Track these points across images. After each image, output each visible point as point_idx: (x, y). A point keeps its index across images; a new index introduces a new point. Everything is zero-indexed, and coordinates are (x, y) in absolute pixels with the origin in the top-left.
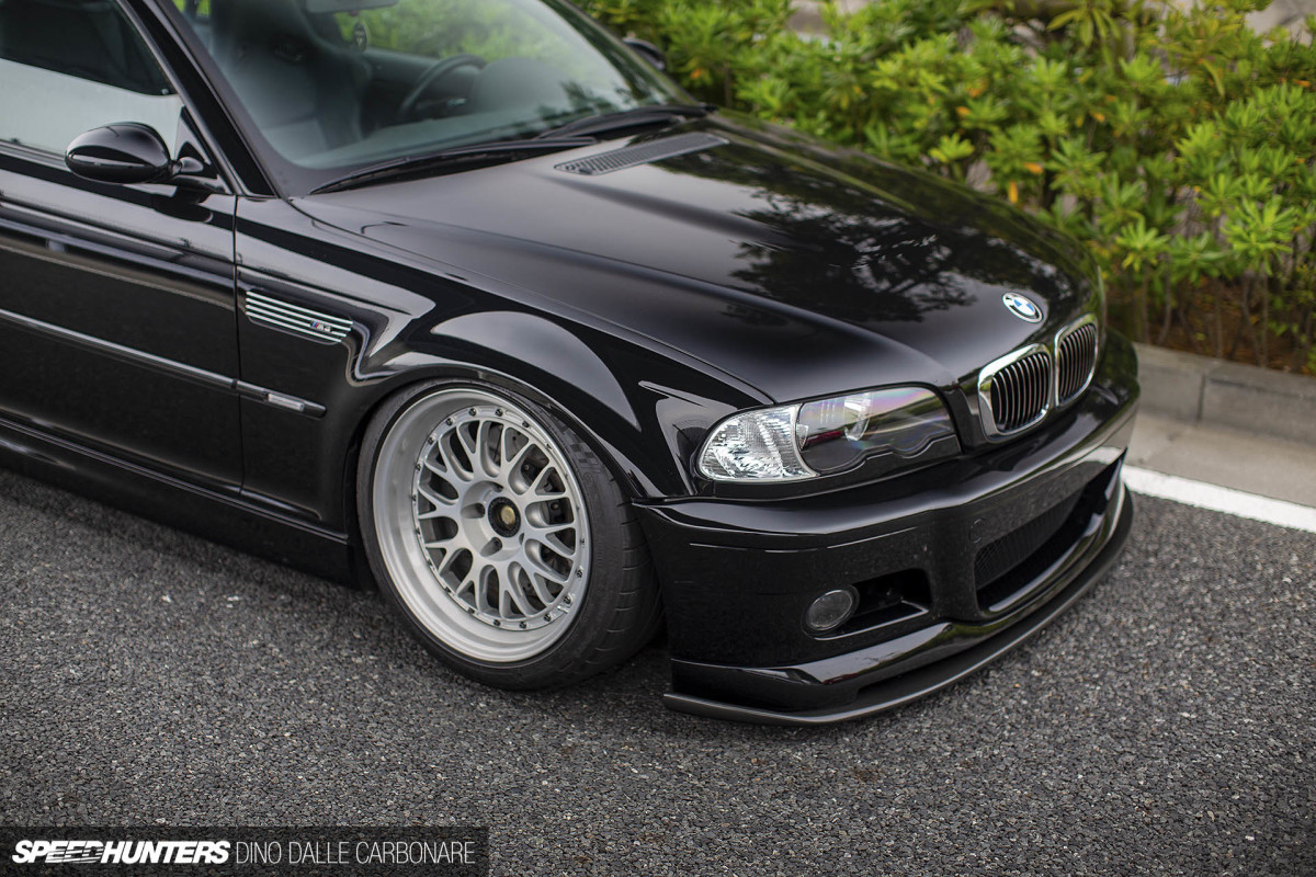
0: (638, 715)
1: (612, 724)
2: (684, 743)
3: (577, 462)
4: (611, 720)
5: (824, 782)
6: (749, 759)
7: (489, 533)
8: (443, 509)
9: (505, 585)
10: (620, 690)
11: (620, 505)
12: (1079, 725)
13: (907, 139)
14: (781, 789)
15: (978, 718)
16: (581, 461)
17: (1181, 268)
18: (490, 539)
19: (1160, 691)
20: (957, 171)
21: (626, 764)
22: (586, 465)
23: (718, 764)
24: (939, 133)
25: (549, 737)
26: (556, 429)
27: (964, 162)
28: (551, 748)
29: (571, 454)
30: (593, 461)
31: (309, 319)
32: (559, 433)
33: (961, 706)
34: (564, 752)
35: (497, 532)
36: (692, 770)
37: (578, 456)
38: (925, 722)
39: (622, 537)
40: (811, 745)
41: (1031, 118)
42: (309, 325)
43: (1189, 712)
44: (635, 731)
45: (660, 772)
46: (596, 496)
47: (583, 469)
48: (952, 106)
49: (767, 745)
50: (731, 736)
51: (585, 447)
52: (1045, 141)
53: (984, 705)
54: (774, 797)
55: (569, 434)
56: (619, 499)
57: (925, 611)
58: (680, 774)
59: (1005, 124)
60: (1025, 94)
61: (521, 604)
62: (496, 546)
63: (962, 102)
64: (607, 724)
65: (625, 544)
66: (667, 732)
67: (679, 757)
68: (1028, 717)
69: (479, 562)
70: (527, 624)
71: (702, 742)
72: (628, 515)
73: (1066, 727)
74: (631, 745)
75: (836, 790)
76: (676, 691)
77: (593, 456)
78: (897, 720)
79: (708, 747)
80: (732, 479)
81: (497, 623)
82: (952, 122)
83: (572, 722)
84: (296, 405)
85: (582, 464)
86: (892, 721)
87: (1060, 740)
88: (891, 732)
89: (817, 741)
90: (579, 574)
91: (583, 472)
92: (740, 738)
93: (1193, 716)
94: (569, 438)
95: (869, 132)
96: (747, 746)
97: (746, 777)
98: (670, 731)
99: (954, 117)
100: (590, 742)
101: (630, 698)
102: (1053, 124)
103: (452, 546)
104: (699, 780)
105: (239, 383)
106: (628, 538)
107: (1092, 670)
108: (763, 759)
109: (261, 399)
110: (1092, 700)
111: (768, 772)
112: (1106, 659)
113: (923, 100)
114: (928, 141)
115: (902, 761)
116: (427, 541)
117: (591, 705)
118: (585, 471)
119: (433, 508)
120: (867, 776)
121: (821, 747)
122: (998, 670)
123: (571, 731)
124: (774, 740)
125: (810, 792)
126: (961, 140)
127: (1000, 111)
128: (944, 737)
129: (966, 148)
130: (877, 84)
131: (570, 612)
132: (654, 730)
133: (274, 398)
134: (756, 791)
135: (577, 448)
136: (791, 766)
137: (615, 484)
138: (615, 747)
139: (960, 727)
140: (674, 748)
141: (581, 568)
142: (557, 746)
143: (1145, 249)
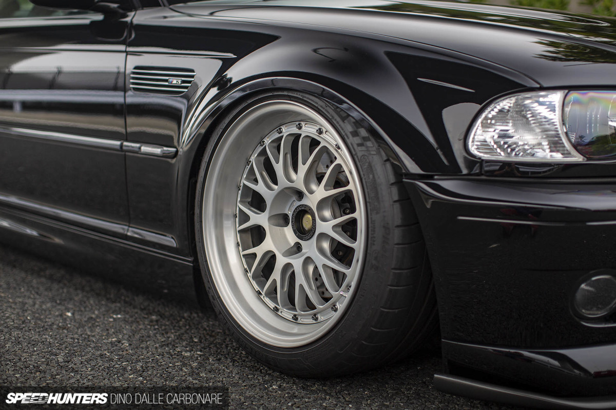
3: (355, 146)
7: (292, 239)
8: (255, 219)
11: (392, 184)
16: (359, 145)
18: (292, 244)
22: (363, 148)
26: (338, 119)
29: (351, 140)
30: (369, 144)
31: (167, 78)
32: (341, 123)
35: (299, 237)
37: (356, 140)
39: (393, 213)
42: (167, 83)
46: (371, 176)
47: (360, 151)
51: (363, 132)
55: (349, 122)
56: (392, 179)
61: (314, 298)
62: (297, 250)
65: (398, 221)
69: (281, 261)
70: (319, 316)
77: (370, 140)
80: (500, 158)
81: (295, 317)
84: (158, 151)
85: (360, 148)
91: (360, 154)
94: (348, 127)
103: (261, 250)
105: (125, 143)
106: (400, 215)
109: (137, 152)
116: (244, 251)
118: (363, 153)
119: (248, 219)
131: (348, 297)
133: (145, 149)
135: (355, 134)
137: (388, 165)
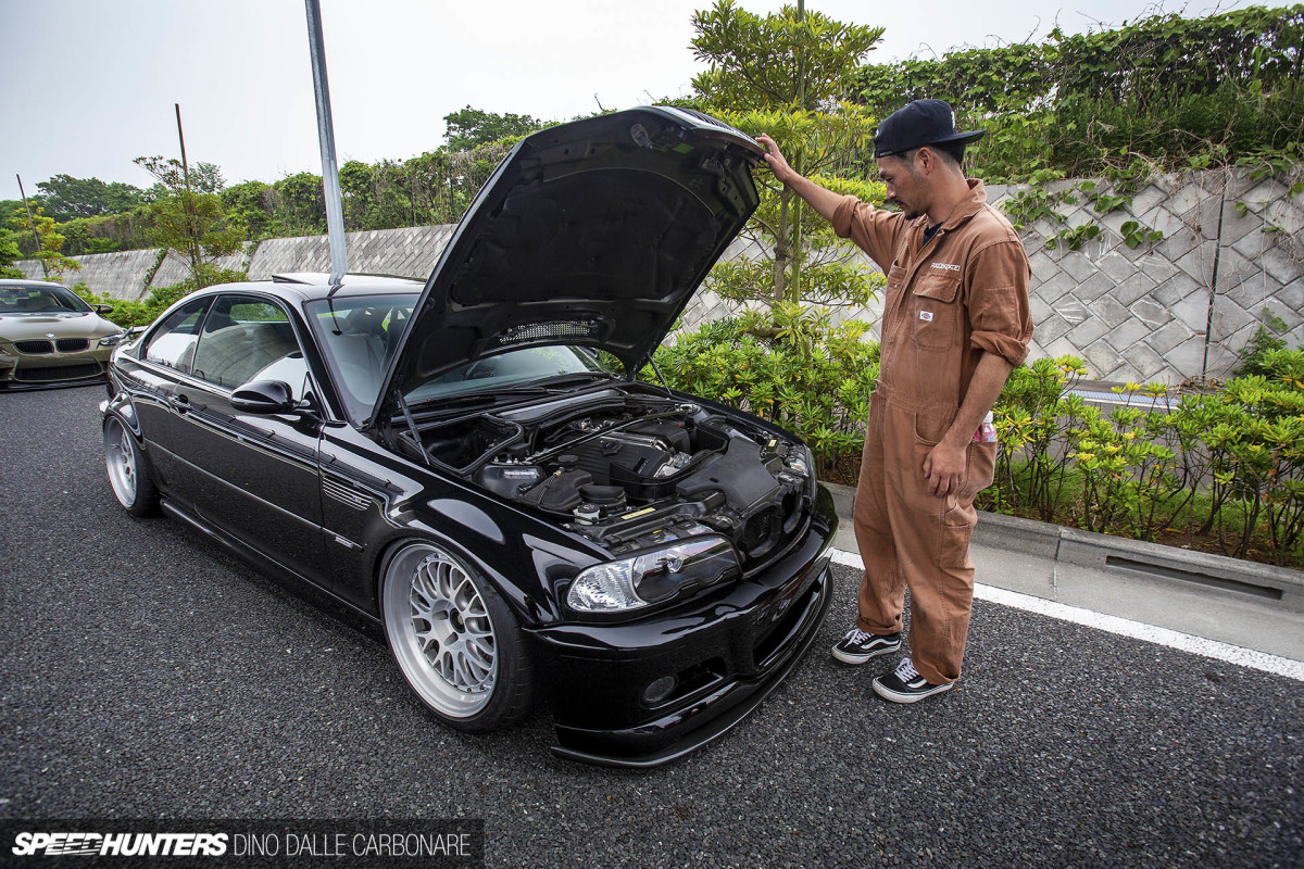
0: (540, 750)
1: (521, 761)
2: (564, 779)
4: (521, 756)
5: (654, 821)
6: (606, 796)
7: (451, 630)
8: (422, 615)
9: (457, 665)
13: (712, 389)
14: (624, 831)
15: (758, 746)
17: (844, 446)
18: (450, 634)
19: (869, 716)
20: (735, 401)
21: (521, 804)
23: (584, 802)
24: (726, 386)
25: (476, 775)
27: (738, 399)
28: (474, 787)
31: (352, 495)
34: (482, 792)
35: (455, 629)
36: (565, 809)
40: (646, 783)
41: (768, 378)
42: (351, 499)
43: (890, 737)
44: (535, 767)
45: (543, 812)
48: (732, 374)
49: (620, 779)
50: (597, 771)
52: (775, 388)
54: (618, 841)
57: (721, 678)
58: (556, 815)
59: (756, 381)
60: (765, 367)
61: (466, 679)
62: (455, 637)
63: (738, 372)
64: (517, 761)
66: (556, 768)
67: (558, 796)
68: (790, 745)
69: (443, 648)
73: (815, 755)
74: (529, 782)
79: (580, 783)
80: (589, 610)
81: (456, 686)
82: (733, 381)
83: (496, 758)
84: (349, 544)
87: (812, 768)
89: (653, 775)
92: (602, 774)
93: (894, 741)
95: (695, 385)
97: (601, 817)
98: (558, 767)
99: (733, 379)
100: (502, 780)
102: (779, 381)
103: (429, 636)
104: (569, 821)
105: (323, 528)
107: (825, 698)
108: (615, 795)
109: (334, 539)
110: (828, 729)
111: (617, 810)
112: (831, 688)
113: (720, 371)
114: (722, 390)
115: (708, 796)
116: (418, 632)
117: (512, 741)
119: (418, 613)
120: (684, 814)
121: (655, 782)
123: (493, 769)
124: (625, 774)
126: (736, 389)
127: (754, 376)
128: (737, 767)
129: (739, 393)
130: (698, 363)
132: (547, 766)
133: (340, 539)
136: (634, 804)
138: (518, 786)
139: (746, 757)
140: (557, 785)
142: (479, 786)
143: (826, 438)
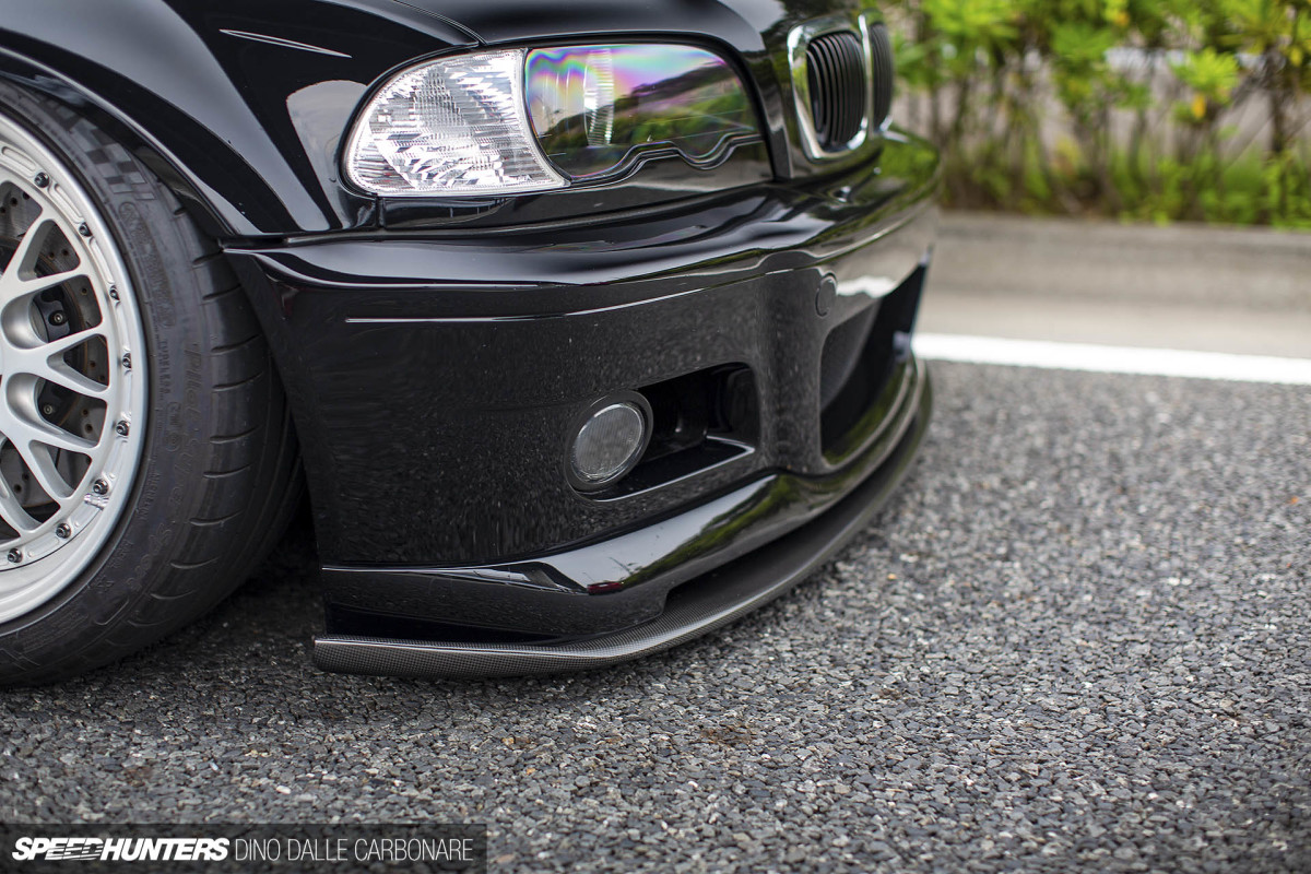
0: (258, 698)
1: (214, 719)
2: (363, 730)
3: (104, 184)
4: (211, 712)
5: (656, 757)
6: (498, 741)
10: (216, 665)
11: (197, 261)
12: (1028, 616)
14: (584, 781)
15: (861, 627)
16: (111, 181)
21: (263, 781)
22: (123, 187)
23: (443, 756)
25: (95, 756)
26: (54, 126)
28: (102, 774)
29: (91, 170)
30: (135, 177)
32: (62, 133)
33: (822, 614)
34: (130, 777)
36: (398, 773)
37: (103, 171)
38: (779, 642)
39: (204, 322)
40: (601, 704)
44: (261, 725)
45: (334, 785)
46: (148, 247)
47: (115, 196)
49: (522, 713)
50: (448, 707)
51: (118, 152)
53: (860, 608)
54: (577, 795)
55: (82, 131)
56: (196, 250)
57: (751, 450)
58: (376, 782)
64: (202, 720)
65: (217, 338)
66: (325, 718)
67: (364, 756)
68: (941, 615)
70: (24, 552)
71: (398, 725)
72: (215, 280)
74: (262, 748)
75: (687, 766)
76: (336, 630)
77: (135, 169)
78: (732, 649)
79: (412, 730)
83: (133, 724)
85: (115, 188)
86: (722, 649)
88: (732, 665)
89: (609, 694)
90: (122, 429)
91: (116, 201)
92: (466, 710)
94: (81, 142)
96: (486, 720)
97: (507, 771)
98: (331, 716)
100: (179, 754)
101: (235, 674)
104: (418, 787)
106: (220, 326)
108: (526, 735)
111: (545, 757)
115: (776, 706)
117: (163, 693)
118: (122, 198)
120: (730, 737)
121: (622, 704)
122: (847, 560)
123: (136, 740)
124: (531, 705)
125: (642, 777)
128: (825, 660)
131: (112, 505)
132: (297, 719)
134: (537, 790)
135: (100, 156)
136: (583, 741)
137: (184, 220)
138: (232, 755)
139: (840, 643)
140: (347, 741)
141: (124, 416)
142: (114, 768)
